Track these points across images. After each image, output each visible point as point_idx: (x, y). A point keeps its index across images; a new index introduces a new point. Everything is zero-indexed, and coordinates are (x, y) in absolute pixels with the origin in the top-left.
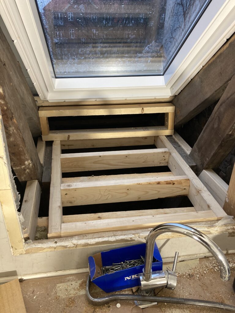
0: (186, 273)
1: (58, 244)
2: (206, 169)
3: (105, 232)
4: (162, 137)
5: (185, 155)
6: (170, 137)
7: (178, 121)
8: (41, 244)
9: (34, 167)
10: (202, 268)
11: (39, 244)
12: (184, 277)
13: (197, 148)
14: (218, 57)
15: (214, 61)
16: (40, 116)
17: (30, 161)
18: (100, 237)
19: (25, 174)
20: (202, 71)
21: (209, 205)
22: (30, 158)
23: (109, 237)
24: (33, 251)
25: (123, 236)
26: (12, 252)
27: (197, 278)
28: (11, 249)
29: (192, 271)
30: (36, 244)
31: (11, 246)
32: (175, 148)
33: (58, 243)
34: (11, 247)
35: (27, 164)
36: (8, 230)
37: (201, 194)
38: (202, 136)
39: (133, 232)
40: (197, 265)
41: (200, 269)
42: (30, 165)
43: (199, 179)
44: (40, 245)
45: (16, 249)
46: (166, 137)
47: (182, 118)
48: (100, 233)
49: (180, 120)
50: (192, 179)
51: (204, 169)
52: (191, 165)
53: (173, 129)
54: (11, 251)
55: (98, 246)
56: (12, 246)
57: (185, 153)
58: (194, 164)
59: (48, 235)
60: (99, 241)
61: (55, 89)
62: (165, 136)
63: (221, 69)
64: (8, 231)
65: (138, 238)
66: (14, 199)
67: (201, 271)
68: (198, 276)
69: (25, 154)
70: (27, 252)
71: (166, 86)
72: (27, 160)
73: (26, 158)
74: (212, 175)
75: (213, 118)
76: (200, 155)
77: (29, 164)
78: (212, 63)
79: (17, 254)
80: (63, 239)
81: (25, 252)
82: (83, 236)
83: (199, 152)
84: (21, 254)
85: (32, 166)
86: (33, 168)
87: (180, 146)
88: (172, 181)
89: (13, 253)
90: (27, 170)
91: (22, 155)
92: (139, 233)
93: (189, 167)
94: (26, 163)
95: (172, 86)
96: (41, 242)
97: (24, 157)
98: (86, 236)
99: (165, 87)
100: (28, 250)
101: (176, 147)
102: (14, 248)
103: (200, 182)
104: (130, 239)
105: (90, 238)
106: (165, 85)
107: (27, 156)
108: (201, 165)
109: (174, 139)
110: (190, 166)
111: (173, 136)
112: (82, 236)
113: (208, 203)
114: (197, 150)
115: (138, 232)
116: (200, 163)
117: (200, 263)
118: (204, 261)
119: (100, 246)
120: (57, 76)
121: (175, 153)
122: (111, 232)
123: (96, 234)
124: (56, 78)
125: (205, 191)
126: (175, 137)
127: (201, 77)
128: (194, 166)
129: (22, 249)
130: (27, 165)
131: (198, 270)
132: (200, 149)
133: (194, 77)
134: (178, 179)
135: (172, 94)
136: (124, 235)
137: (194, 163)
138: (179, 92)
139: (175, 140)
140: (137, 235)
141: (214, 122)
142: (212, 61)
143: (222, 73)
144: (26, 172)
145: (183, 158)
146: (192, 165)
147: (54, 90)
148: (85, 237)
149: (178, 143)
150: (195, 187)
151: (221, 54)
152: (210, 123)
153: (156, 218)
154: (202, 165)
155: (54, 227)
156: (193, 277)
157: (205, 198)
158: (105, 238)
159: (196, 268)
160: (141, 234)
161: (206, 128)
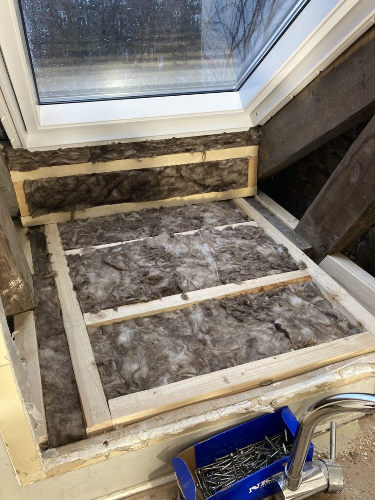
0: (344, 452)
1: (112, 446)
2: (332, 253)
3: (195, 405)
4: (238, 200)
5: (286, 230)
6: (251, 199)
7: (265, 171)
8: (76, 453)
9: (26, 288)
10: (368, 436)
11: (72, 455)
12: (344, 459)
13: (312, 218)
14: (355, 54)
15: (345, 62)
16: (13, 180)
17: (19, 280)
18: (189, 417)
19: (10, 304)
20: (317, 80)
21: (360, 321)
22: (19, 275)
23: (205, 413)
24: (61, 470)
25: (232, 407)
26: (19, 481)
27: (366, 458)
28: (17, 477)
29: (353, 445)
30: (66, 455)
31: (15, 470)
32: (266, 218)
33: (110, 444)
34: (16, 473)
35: (14, 286)
36: (8, 443)
37: (340, 302)
38: (323, 197)
39: (247, 395)
40: (358, 432)
41: (365, 440)
42: (20, 286)
43: (327, 275)
44: (74, 457)
45: (27, 474)
46: (246, 200)
47: (274, 166)
48: (187, 408)
49: (270, 169)
50: (315, 275)
51: (329, 255)
52: (304, 248)
53: (256, 185)
54: (17, 480)
55: (188, 434)
56: (17, 471)
57: (286, 227)
58: (309, 247)
59: (87, 429)
60: (190, 426)
61: (40, 126)
62: (244, 198)
63: (364, 76)
64: (7, 445)
65: (258, 406)
66: (16, 381)
67: (368, 443)
68: (366, 454)
69: (10, 269)
70: (51, 475)
71: (245, 110)
72: (14, 278)
73: (13, 276)
74: (346, 265)
75: (348, 166)
76: (319, 231)
77: (18, 286)
78: (340, 65)
79: (30, 482)
80: (119, 434)
81: (45, 476)
82: (157, 420)
83: (317, 224)
84: (38, 480)
85: (24, 288)
86: (25, 291)
87: (273, 215)
88: (283, 282)
89: (21, 481)
90: (14, 296)
91: (4, 270)
92: (259, 397)
93: (304, 253)
94: (12, 283)
95: (255, 109)
96: (75, 449)
97: (9, 274)
98: (161, 418)
99: (243, 111)
100: (52, 470)
101: (266, 216)
102: (21, 473)
103: (330, 279)
104: (244, 411)
105: (170, 421)
106: (242, 108)
107: (14, 272)
108: (322, 247)
109: (259, 203)
110: (302, 250)
111: (257, 197)
112: (155, 421)
113: (357, 318)
114: (313, 222)
115: (256, 395)
116: (320, 244)
117: (362, 428)
118: (368, 422)
119: (191, 433)
120: (42, 100)
121: (271, 228)
122: (208, 402)
123: (179, 411)
124: (40, 104)
125: (345, 295)
126: (261, 198)
127: (316, 91)
128: (309, 249)
129: (39, 472)
130: (13, 288)
131: (362, 442)
132: (318, 220)
133: (300, 92)
134: (293, 279)
135: (253, 124)
136: (233, 404)
137: (308, 245)
138: (268, 120)
139: (261, 205)
140: (255, 402)
141: (350, 173)
142: (341, 61)
143: (365, 83)
144: (12, 300)
145: (286, 236)
146: (307, 248)
147: (39, 128)
148: (161, 421)
149: (267, 210)
150: (326, 290)
151: (362, 49)
152: (339, 175)
153: (280, 361)
154: (325, 247)
155: (95, 412)
156: (358, 457)
157: (349, 311)
158: (200, 417)
159: (357, 439)
160: (263, 398)
161: (331, 184)
